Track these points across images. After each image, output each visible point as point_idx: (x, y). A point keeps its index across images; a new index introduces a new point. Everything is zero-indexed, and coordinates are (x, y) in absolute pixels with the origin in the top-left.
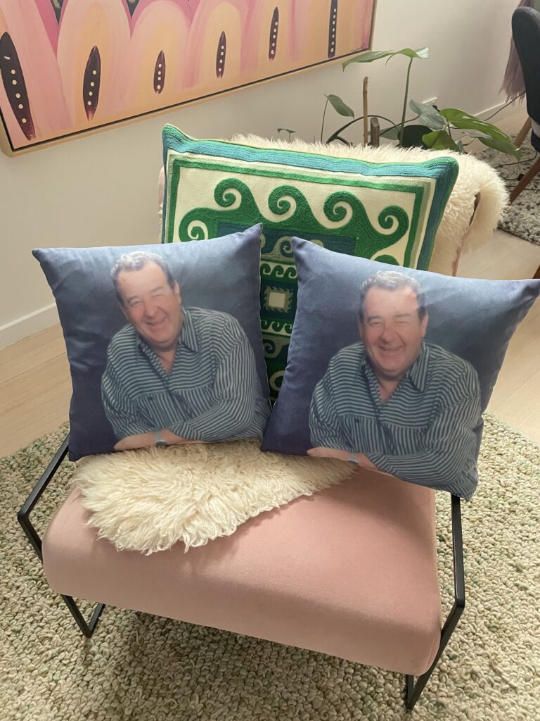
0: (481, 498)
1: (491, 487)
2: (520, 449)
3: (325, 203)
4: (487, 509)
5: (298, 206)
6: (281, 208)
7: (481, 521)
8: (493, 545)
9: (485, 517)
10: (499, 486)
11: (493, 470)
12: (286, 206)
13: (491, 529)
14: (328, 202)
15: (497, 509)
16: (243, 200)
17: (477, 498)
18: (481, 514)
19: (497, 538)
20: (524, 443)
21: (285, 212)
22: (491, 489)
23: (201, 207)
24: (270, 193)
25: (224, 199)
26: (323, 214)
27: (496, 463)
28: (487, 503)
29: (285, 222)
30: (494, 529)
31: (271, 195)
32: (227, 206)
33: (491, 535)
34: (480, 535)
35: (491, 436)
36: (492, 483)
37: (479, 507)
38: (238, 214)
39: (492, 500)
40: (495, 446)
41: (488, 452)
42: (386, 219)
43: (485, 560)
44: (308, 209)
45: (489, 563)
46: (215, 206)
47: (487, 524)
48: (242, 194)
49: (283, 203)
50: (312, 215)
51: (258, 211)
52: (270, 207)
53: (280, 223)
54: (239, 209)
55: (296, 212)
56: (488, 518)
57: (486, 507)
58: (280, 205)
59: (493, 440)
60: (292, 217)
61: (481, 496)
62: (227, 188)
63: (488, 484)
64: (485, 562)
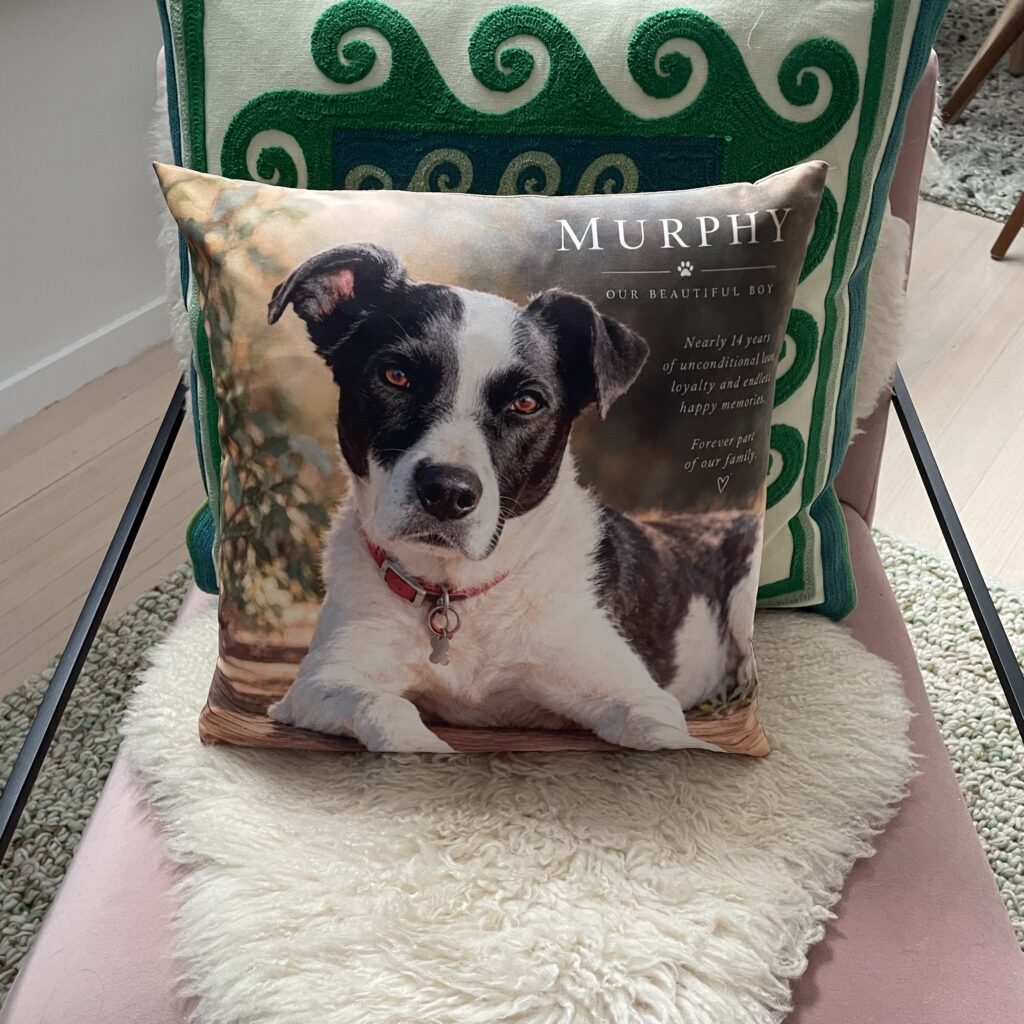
0: (964, 741)
1: (976, 714)
2: (1012, 621)
3: (633, 46)
4: (982, 764)
5: (555, 61)
6: (507, 72)
7: (977, 793)
8: (1015, 840)
9: (982, 782)
10: (992, 708)
11: (971, 676)
12: (521, 64)
13: (1001, 806)
14: (638, 42)
15: (1001, 759)
16: (397, 58)
17: (956, 741)
18: (972, 775)
19: (1018, 825)
20: (1015, 607)
21: (521, 83)
22: (979, 718)
23: (279, 89)
24: (470, 33)
25: (343, 61)
26: (628, 78)
27: (974, 660)
28: (978, 750)
29: (523, 109)
30: (1007, 804)
31: (477, 36)
32: (351, 81)
33: (1005, 821)
34: (983, 823)
35: (949, 604)
36: (977, 705)
37: (964, 760)
38: (388, 101)
39: (988, 742)
40: (959, 622)
41: (951, 637)
42: (799, 77)
43: (1007, 878)
44: (585, 68)
45: (1016, 883)
46: (316, 83)
47: (991, 796)
48: (391, 42)
49: (512, 58)
50: (598, 83)
51: (443, 87)
52: (475, 71)
53: (512, 114)
54: (388, 86)
55: (552, 80)
56: (990, 782)
57: (978, 758)
58: (506, 64)
59: (953, 609)
60: (542, 95)
61: (963, 736)
62: (350, 28)
63: (970, 707)
64: (1007, 883)
